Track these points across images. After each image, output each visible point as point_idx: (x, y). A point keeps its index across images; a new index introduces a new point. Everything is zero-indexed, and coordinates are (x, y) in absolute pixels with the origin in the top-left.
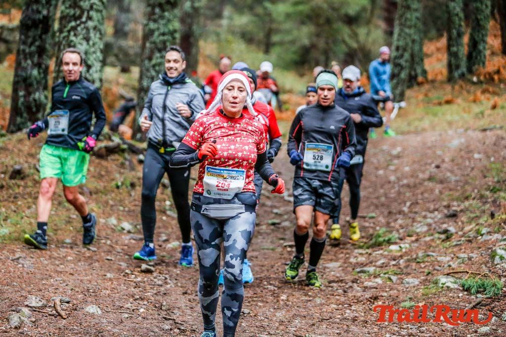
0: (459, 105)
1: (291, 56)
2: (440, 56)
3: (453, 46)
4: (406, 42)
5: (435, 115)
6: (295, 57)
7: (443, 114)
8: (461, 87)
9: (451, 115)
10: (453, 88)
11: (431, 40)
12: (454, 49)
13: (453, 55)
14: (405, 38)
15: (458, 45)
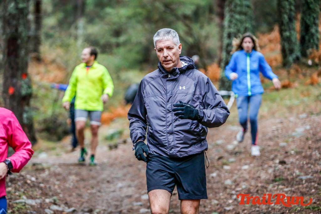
0: (296, 88)
1: (134, 56)
2: (272, 45)
3: (285, 31)
4: (237, 29)
5: (273, 100)
6: (139, 57)
7: (282, 99)
8: (297, 71)
9: (290, 99)
10: (289, 73)
11: (263, 33)
12: (287, 34)
13: (286, 40)
14: (236, 25)
15: (290, 30)
